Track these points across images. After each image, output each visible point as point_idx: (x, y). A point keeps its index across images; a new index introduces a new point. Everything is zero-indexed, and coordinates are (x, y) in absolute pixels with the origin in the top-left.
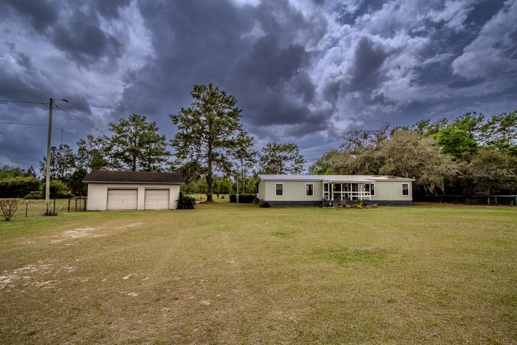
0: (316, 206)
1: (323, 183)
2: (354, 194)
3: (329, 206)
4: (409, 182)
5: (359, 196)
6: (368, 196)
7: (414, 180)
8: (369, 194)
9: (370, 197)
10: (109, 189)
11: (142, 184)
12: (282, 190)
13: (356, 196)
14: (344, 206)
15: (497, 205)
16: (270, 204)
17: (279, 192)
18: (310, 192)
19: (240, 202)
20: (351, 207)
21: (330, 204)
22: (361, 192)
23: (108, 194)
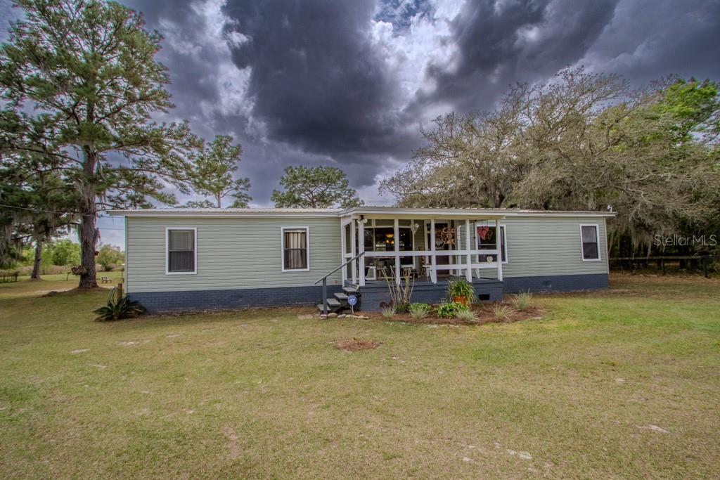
1: (343, 223)
2: (441, 260)
4: (598, 221)
5: (459, 267)
6: (490, 265)
7: (611, 213)
8: (495, 258)
9: (498, 269)
12: (192, 253)
13: (450, 267)
14: (405, 310)
16: (145, 302)
17: (182, 258)
20: (431, 316)
21: (353, 300)
22: (469, 252)
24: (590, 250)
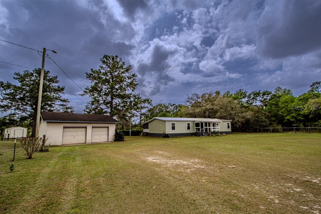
0: (192, 136)
1: (195, 122)
2: (214, 128)
3: (203, 135)
4: (229, 122)
7: (231, 121)
10: (64, 128)
11: (90, 123)
12: (175, 127)
15: (262, 132)
16: (169, 135)
17: (173, 128)
18: (189, 128)
19: (132, 135)
20: (216, 136)
21: (204, 134)
23: (63, 131)
24: (229, 127)
